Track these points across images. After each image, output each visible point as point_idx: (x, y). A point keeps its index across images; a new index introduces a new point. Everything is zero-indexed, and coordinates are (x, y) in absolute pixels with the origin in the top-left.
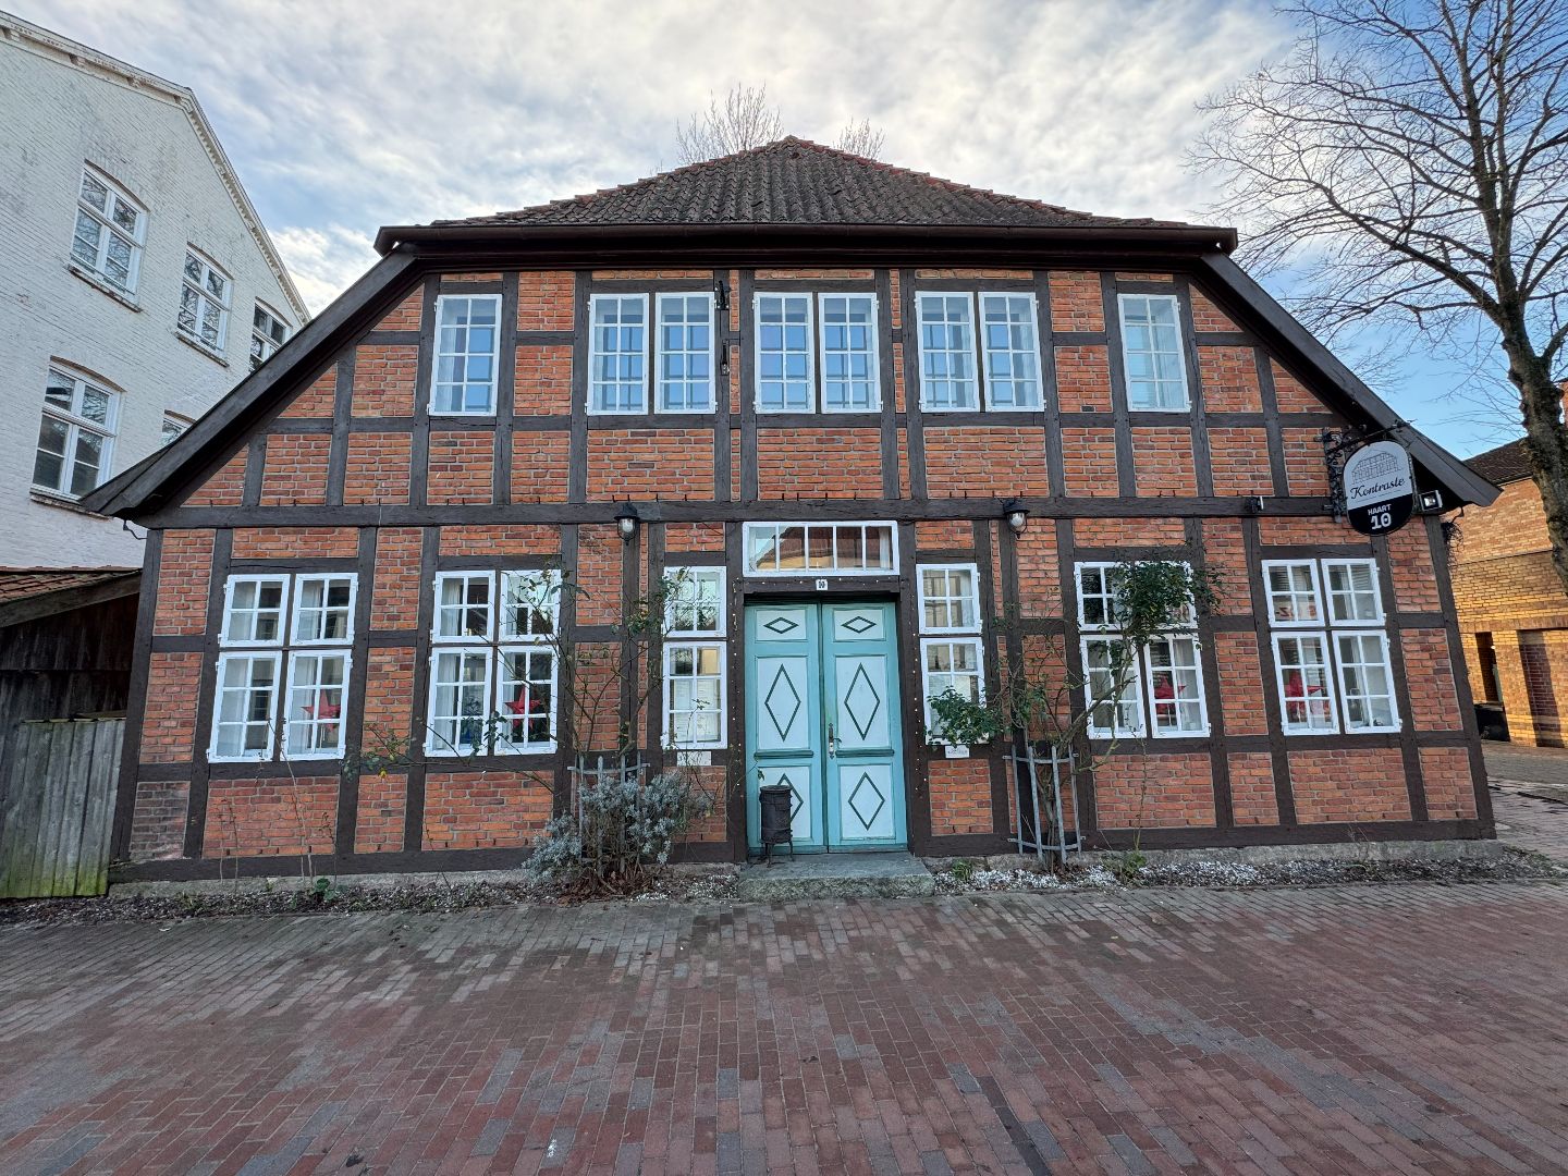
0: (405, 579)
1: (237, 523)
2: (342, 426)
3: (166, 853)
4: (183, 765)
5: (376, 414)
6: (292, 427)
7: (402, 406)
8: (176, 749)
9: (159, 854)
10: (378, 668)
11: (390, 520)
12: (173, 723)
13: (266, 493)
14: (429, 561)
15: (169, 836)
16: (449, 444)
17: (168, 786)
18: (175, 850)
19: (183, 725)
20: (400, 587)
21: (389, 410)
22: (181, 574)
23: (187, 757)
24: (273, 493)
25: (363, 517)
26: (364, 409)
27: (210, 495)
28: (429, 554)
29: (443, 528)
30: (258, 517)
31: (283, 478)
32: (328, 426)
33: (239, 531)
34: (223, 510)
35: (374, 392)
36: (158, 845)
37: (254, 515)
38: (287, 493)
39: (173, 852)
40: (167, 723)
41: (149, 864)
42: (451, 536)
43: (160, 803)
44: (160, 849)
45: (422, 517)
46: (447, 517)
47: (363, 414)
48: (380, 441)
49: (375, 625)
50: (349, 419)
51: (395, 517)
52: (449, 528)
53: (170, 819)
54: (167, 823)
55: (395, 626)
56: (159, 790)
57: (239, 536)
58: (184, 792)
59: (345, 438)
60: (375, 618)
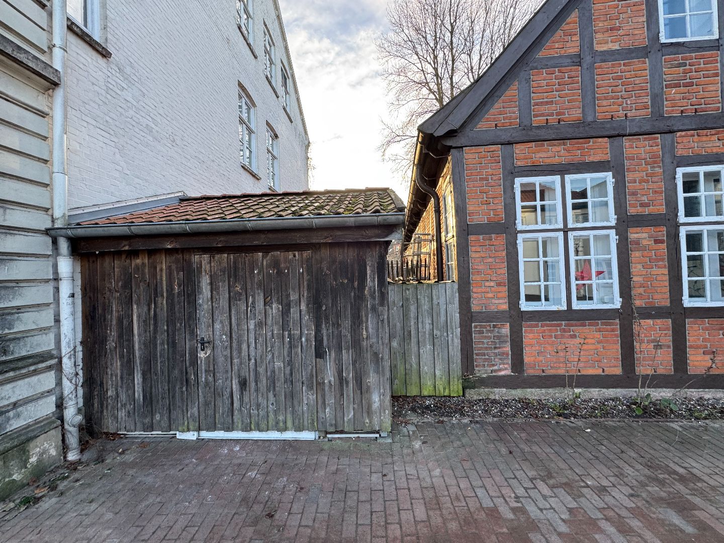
0: (652, 175)
1: (517, 139)
2: (588, 59)
3: (500, 370)
4: (503, 312)
5: (616, 47)
6: (549, 63)
7: (637, 37)
8: (497, 302)
9: (496, 371)
10: (637, 242)
11: (636, 130)
12: (492, 284)
13: (535, 116)
14: (668, 160)
15: (500, 359)
16: (679, 65)
17: (494, 326)
18: (506, 369)
19: (499, 284)
20: (648, 181)
21: (627, 42)
22: (481, 179)
23: (505, 307)
24: (542, 115)
25: (614, 129)
26: (605, 44)
27: (494, 120)
28: (667, 156)
29: (679, 134)
30: (533, 134)
31: (547, 103)
32: (577, 60)
33: (518, 146)
34: (505, 130)
35: (611, 29)
36: (493, 365)
37: (530, 133)
38: (552, 114)
39: (505, 370)
40: (487, 284)
41: (489, 377)
42: (685, 140)
43: (490, 337)
44: (496, 368)
45: (662, 125)
46: (683, 125)
47: (604, 48)
48: (620, 68)
49: (632, 211)
50: (594, 54)
51: (640, 127)
52: (683, 133)
53: (499, 348)
54: (496, 351)
55: (647, 211)
56: (488, 328)
57: (518, 149)
58: (506, 330)
59: (591, 68)
60: (631, 205)
